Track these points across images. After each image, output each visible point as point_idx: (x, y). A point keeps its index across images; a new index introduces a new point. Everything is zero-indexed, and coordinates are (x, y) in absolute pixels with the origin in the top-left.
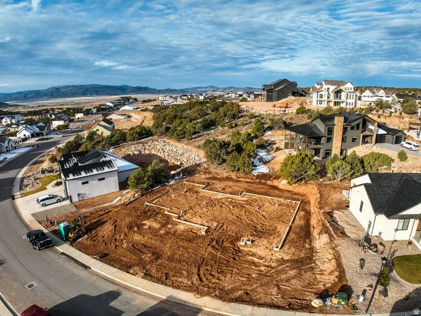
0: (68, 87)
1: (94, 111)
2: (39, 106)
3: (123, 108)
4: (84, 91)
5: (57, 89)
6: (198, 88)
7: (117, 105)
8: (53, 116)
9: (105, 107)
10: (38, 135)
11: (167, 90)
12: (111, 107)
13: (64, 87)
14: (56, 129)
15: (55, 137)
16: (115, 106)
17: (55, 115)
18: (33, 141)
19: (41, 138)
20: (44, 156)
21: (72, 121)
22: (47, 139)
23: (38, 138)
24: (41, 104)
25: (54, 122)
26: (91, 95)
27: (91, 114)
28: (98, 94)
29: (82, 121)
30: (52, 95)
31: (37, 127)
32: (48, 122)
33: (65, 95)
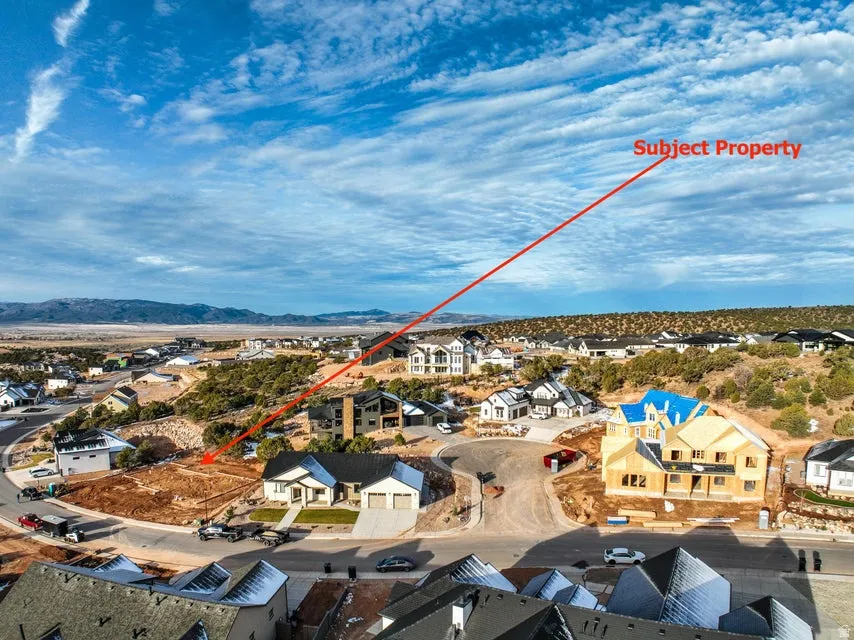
0: (86, 302)
1: (123, 364)
2: (24, 338)
3: (172, 362)
4: (118, 313)
5: (63, 304)
6: (349, 313)
7: (166, 354)
8: (51, 369)
9: (142, 357)
10: (25, 402)
11: (285, 317)
12: (154, 358)
13: (78, 302)
14: (54, 394)
15: (51, 408)
16: (161, 355)
17: (52, 365)
18: (18, 411)
19: (29, 407)
20: (35, 433)
21: (80, 381)
22: (39, 410)
23: (25, 409)
24: (28, 335)
25: (51, 382)
26: (131, 321)
27: (116, 369)
28: (145, 321)
29: (99, 382)
30: (51, 317)
31: (25, 390)
32: (42, 379)
33: (78, 318)
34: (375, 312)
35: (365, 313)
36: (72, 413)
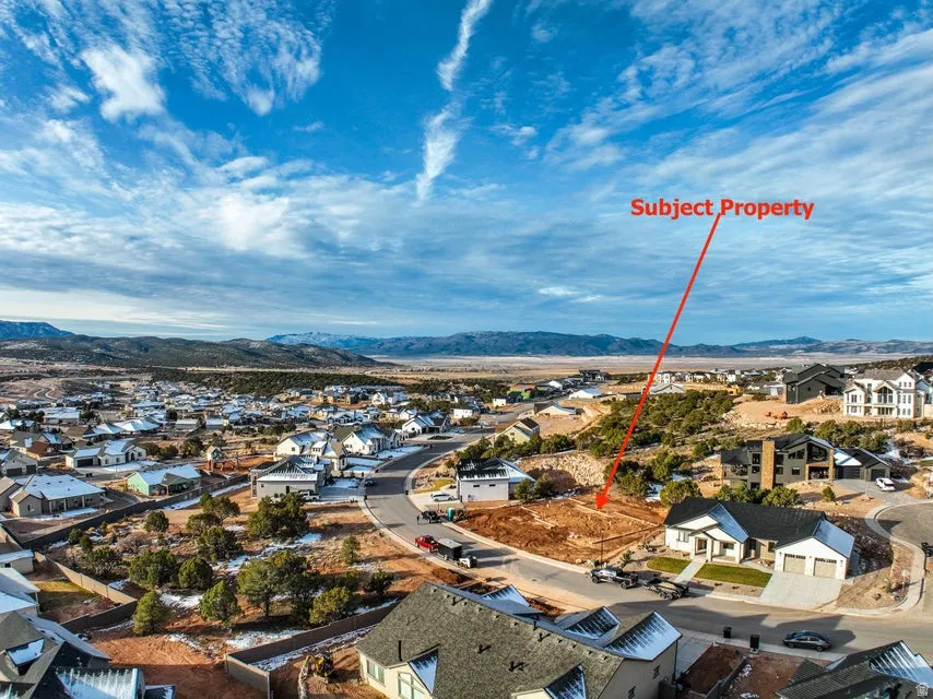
0: (490, 334)
1: (526, 395)
2: (432, 370)
3: (575, 395)
4: (521, 345)
5: (469, 338)
6: (771, 343)
7: (569, 386)
8: (456, 400)
9: (546, 389)
10: (432, 430)
11: (697, 347)
12: (557, 390)
13: (483, 335)
14: (458, 423)
15: (455, 436)
16: (564, 388)
17: (458, 396)
18: (424, 438)
19: (435, 435)
20: (439, 460)
21: (484, 411)
22: (444, 438)
23: (432, 436)
24: (435, 367)
25: (456, 411)
26: (535, 353)
27: (520, 400)
28: (548, 353)
29: (502, 413)
30: (458, 350)
31: (432, 419)
32: (447, 409)
33: (483, 350)
34: (804, 340)
35: (790, 342)
36: (476, 442)
